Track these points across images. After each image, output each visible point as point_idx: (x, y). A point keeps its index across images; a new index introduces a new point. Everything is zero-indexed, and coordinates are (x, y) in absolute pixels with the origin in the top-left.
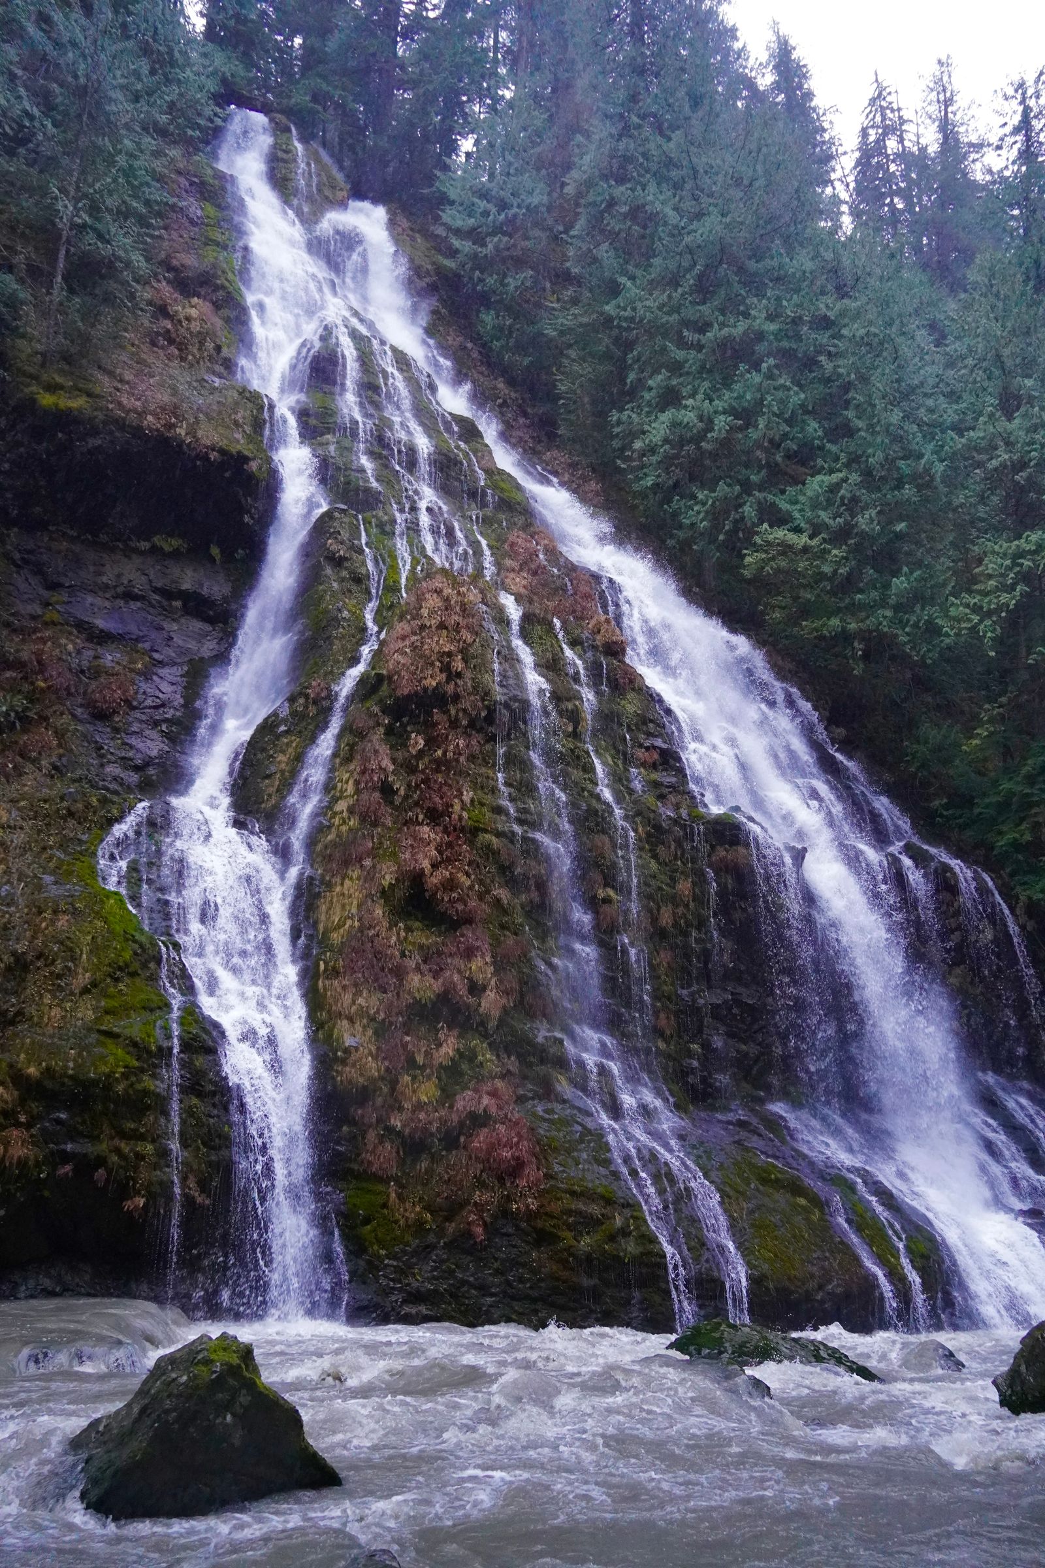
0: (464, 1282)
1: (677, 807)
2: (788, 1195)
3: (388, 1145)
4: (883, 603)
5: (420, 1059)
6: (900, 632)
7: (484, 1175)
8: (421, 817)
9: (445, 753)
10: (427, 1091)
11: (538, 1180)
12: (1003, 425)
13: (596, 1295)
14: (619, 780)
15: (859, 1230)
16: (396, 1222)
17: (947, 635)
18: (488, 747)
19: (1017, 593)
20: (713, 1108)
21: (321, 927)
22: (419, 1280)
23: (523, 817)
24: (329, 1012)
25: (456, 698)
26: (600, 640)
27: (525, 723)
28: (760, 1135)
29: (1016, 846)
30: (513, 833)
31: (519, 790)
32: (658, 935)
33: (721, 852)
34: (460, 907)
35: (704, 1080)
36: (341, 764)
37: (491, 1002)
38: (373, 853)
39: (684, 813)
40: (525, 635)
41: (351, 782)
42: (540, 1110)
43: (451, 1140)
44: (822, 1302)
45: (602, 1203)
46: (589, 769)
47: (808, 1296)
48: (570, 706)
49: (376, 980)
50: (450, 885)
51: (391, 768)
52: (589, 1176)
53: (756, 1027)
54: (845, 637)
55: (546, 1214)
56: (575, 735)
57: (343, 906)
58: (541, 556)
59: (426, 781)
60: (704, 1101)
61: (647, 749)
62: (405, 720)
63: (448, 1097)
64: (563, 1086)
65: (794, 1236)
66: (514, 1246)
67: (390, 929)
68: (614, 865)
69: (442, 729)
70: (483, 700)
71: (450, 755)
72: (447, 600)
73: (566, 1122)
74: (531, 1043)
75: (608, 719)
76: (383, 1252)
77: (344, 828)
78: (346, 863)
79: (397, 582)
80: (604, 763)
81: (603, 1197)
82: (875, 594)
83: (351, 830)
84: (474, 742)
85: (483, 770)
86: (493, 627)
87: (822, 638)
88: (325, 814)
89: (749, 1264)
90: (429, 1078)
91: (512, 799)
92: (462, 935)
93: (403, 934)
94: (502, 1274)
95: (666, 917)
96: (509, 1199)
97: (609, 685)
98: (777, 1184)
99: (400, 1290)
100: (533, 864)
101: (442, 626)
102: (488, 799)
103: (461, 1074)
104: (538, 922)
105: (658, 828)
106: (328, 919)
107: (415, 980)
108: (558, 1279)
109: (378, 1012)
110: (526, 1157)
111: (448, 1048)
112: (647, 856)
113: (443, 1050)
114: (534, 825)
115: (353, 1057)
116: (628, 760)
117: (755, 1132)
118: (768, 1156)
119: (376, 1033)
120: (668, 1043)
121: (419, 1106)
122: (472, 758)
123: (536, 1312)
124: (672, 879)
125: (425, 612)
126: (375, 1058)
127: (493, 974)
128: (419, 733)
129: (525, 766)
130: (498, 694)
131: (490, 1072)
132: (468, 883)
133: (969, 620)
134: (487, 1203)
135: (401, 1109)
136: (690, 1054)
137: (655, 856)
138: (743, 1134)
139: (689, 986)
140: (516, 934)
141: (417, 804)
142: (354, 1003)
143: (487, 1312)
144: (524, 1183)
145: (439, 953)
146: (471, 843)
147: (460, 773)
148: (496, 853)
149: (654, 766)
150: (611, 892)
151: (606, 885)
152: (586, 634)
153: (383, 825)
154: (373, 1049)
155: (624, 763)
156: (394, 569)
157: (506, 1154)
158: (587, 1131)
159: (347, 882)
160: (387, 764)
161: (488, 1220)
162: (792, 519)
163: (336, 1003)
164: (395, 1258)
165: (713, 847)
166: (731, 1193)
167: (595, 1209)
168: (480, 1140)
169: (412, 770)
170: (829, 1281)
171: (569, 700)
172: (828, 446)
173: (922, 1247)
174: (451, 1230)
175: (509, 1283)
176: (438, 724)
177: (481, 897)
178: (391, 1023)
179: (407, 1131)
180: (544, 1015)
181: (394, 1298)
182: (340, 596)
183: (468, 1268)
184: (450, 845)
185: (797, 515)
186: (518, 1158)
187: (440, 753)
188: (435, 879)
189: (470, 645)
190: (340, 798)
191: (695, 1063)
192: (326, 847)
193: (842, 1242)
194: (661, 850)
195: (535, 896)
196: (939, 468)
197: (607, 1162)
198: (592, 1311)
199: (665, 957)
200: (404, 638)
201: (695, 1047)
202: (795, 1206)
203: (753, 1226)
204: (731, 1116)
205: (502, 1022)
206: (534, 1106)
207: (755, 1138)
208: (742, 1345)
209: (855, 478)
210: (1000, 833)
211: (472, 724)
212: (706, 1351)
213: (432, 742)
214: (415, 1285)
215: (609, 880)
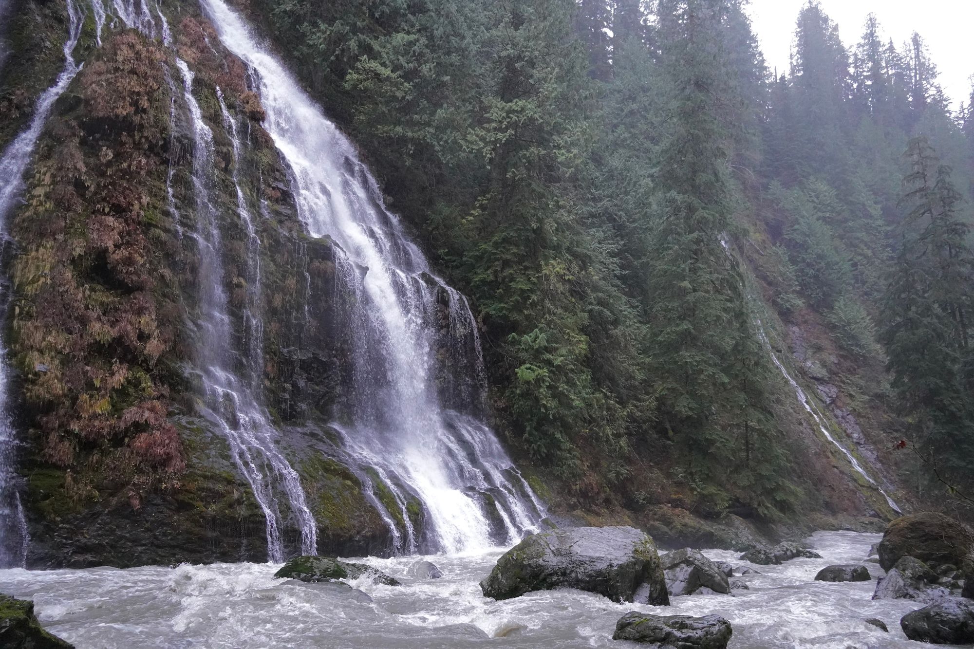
0: (122, 537)
1: (290, 230)
2: (341, 479)
3: (67, 443)
4: (428, 124)
5: (97, 383)
6: (435, 143)
7: (142, 465)
8: (107, 210)
9: (129, 166)
10: (102, 406)
11: (182, 469)
12: (511, 31)
13: (217, 543)
14: (253, 206)
15: (381, 499)
16: (71, 497)
17: (464, 151)
18: (162, 167)
19: (507, 134)
20: (295, 424)
21: (17, 281)
22: (88, 536)
23: (185, 221)
24: (22, 345)
25: (141, 127)
26: (248, 108)
27: (192, 156)
28: (324, 442)
29: (483, 282)
30: (177, 231)
31: (183, 202)
32: (272, 312)
33: (316, 263)
34: (135, 278)
35: (291, 406)
36: (40, 160)
37: (154, 348)
38: (66, 231)
39: (295, 235)
40: (194, 93)
41: (48, 175)
42: (184, 421)
43: (118, 440)
44: (359, 541)
45: (225, 483)
46: (234, 195)
47: (351, 538)
48: (225, 150)
49: (64, 324)
50: (129, 261)
51: (84, 169)
52: (216, 466)
53: (325, 376)
54: (403, 140)
55: (186, 491)
56: (226, 170)
57: (38, 267)
58: (206, 39)
59: (113, 184)
60: (290, 420)
61: (274, 188)
62: (97, 136)
63: (116, 410)
64: (200, 406)
65: (344, 504)
66: (161, 512)
67: (78, 288)
68: (246, 262)
69: (128, 148)
70: (161, 133)
71: (133, 168)
72: (138, 53)
73: (200, 431)
74: (179, 375)
75: (250, 164)
76: (58, 519)
77: (41, 209)
78: (42, 235)
79: (94, 30)
80: (244, 194)
81: (226, 479)
82: (425, 117)
83: (46, 210)
84: (152, 162)
85: (157, 183)
86: (172, 83)
87: (390, 138)
88: (24, 196)
89: (317, 520)
90: (103, 396)
91: (177, 208)
92: (135, 298)
93: (88, 292)
94: (151, 531)
95: (278, 301)
96: (160, 481)
97: (252, 140)
98: (335, 472)
99: (71, 545)
100: (190, 254)
101: (133, 72)
102: (159, 204)
103: (128, 395)
104: (190, 296)
105: (277, 242)
106: (23, 276)
107: (96, 327)
108: (191, 533)
109: (64, 347)
110: (174, 452)
111: (121, 375)
112: (268, 259)
113: (116, 377)
114: (193, 228)
115: (42, 379)
116: (260, 193)
117: (321, 440)
118: (329, 455)
119: (62, 363)
120: (271, 383)
121: (95, 416)
122: (149, 173)
123: (174, 555)
124: (283, 276)
125: (120, 58)
126: (60, 381)
127: (157, 327)
128: (108, 147)
129: (189, 185)
130: (174, 131)
131: (150, 395)
132: (142, 262)
133: (479, 145)
134: (143, 483)
135: (79, 418)
136: (284, 390)
137: (274, 261)
138: (314, 441)
139: (288, 346)
140: (174, 301)
141: (104, 199)
142: (44, 339)
143: (137, 557)
144: (172, 470)
145: (116, 310)
146: (145, 233)
147: (139, 183)
148: (163, 244)
149: (277, 201)
150: (242, 280)
151: (239, 276)
152: (238, 102)
153: (75, 211)
154: (59, 374)
155: (257, 196)
156: (91, 19)
157: (160, 451)
158: (216, 437)
159: (41, 250)
160: (81, 165)
161: (143, 495)
162: (381, 57)
163: (29, 338)
164: (68, 522)
165: (311, 259)
166: (308, 477)
167: (220, 487)
168: (141, 441)
169: (103, 174)
170: (364, 529)
171: (224, 145)
172: (409, 15)
173: (415, 509)
174: (114, 502)
175: (156, 537)
176: (125, 144)
177: (150, 272)
178: (74, 356)
179: (83, 434)
180: (190, 359)
181: (66, 551)
182: (43, 28)
183: (126, 528)
184: (129, 233)
185: (384, 55)
186: (168, 454)
187: (125, 165)
188: (117, 256)
189: (154, 91)
190: (38, 185)
191: (287, 396)
192: (24, 221)
193: (371, 506)
194: (278, 257)
195: (189, 276)
196: (474, 48)
197: (228, 457)
198: (213, 553)
199: (274, 326)
200: (100, 74)
201: (288, 386)
202: (344, 486)
203: (320, 497)
204: (306, 430)
205: (160, 361)
206: (179, 419)
207: (321, 444)
208: (326, 570)
209: (423, 41)
210: (476, 273)
211: (152, 148)
212: (303, 575)
213: (119, 156)
214: (83, 540)
215: (242, 271)
